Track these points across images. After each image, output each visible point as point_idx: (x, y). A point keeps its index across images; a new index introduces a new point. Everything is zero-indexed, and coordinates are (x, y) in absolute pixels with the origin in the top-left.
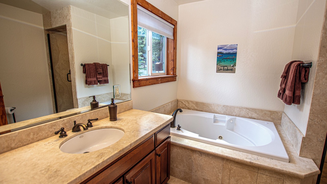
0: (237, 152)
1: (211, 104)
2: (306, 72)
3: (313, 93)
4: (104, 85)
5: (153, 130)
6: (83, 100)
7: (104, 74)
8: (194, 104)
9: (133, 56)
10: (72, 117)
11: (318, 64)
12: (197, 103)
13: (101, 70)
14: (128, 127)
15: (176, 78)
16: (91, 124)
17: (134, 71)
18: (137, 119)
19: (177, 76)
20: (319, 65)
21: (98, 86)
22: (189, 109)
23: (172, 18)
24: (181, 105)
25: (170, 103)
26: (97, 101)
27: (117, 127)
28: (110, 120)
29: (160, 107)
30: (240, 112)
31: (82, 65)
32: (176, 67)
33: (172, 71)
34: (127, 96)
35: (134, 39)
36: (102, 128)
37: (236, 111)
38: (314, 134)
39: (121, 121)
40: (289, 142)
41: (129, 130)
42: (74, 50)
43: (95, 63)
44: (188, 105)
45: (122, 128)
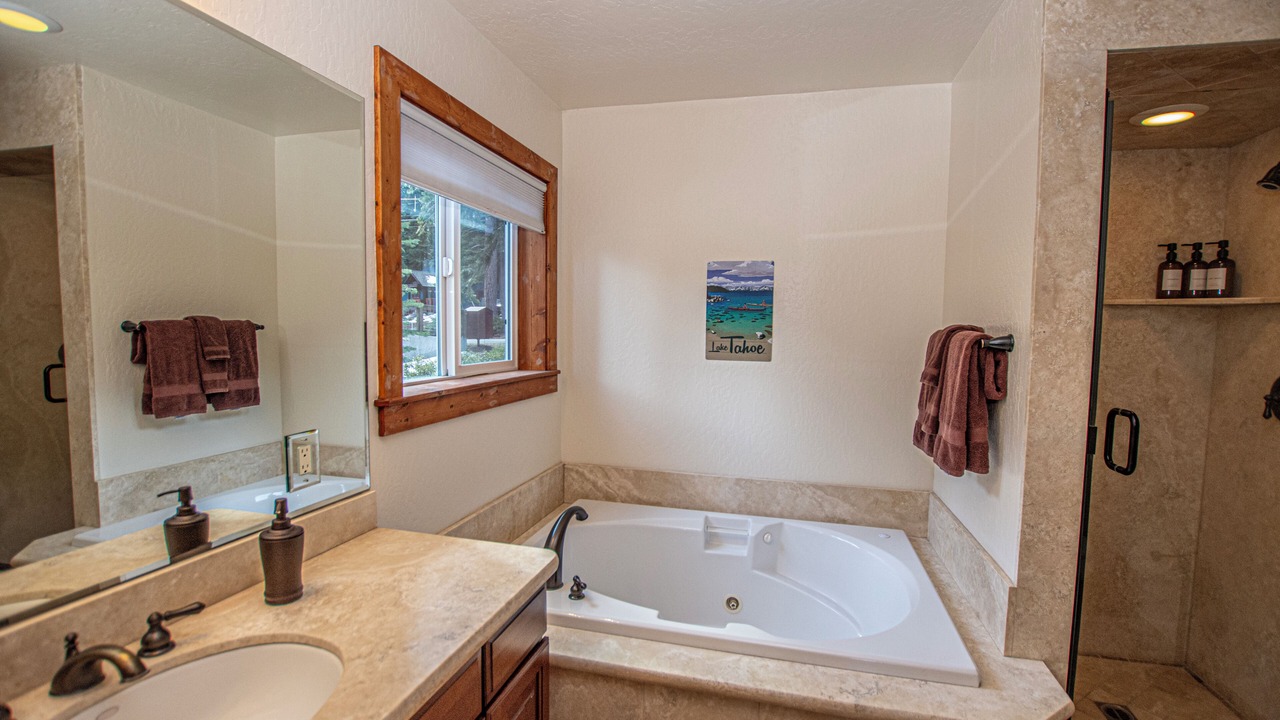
0: (806, 668)
1: (693, 477)
2: (997, 364)
3: (1029, 437)
4: (238, 414)
5: (478, 633)
6: (126, 485)
7: (238, 366)
8: (626, 476)
9: (380, 303)
10: (55, 618)
11: (1035, 342)
12: (639, 476)
13: (226, 348)
14: (356, 628)
15: (556, 381)
16: (166, 634)
17: (385, 366)
18: (400, 581)
19: (559, 372)
20: (1037, 348)
21: (209, 418)
22: (609, 498)
23: (538, 157)
24: (576, 486)
25: (533, 483)
26: (198, 510)
27: (301, 637)
28: (269, 603)
29: (496, 503)
30: (795, 499)
31: (126, 327)
32: (556, 339)
33: (541, 354)
34: (348, 454)
35: (386, 233)
36: (224, 649)
37: (780, 497)
38: (1041, 576)
39: (321, 602)
40: (964, 601)
41: (364, 650)
42: (86, 260)
43: (194, 320)
44: (606, 483)
45: (328, 638)
